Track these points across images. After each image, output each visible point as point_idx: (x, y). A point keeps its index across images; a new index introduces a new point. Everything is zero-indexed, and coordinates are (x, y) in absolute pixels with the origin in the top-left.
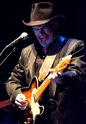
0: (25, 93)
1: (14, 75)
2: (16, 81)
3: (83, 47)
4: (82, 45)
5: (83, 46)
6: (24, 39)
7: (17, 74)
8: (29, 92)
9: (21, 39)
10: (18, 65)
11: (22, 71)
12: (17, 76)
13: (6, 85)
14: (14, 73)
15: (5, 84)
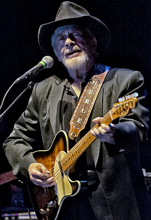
0: (41, 159)
1: (20, 130)
2: (24, 139)
3: (143, 83)
4: (141, 79)
6: (47, 67)
7: (26, 128)
8: (50, 159)
9: (42, 67)
10: (26, 112)
11: (35, 122)
12: (26, 130)
13: (5, 146)
14: (19, 126)
15: (4, 144)
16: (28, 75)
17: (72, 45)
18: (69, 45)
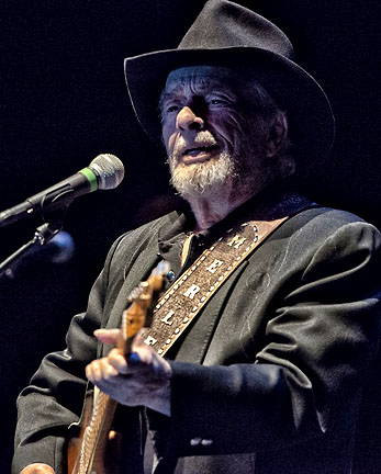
3: (368, 259)
4: (366, 244)
5: (365, 252)
9: (85, 184)
16: (36, 206)
17: (195, 127)
18: (186, 127)
